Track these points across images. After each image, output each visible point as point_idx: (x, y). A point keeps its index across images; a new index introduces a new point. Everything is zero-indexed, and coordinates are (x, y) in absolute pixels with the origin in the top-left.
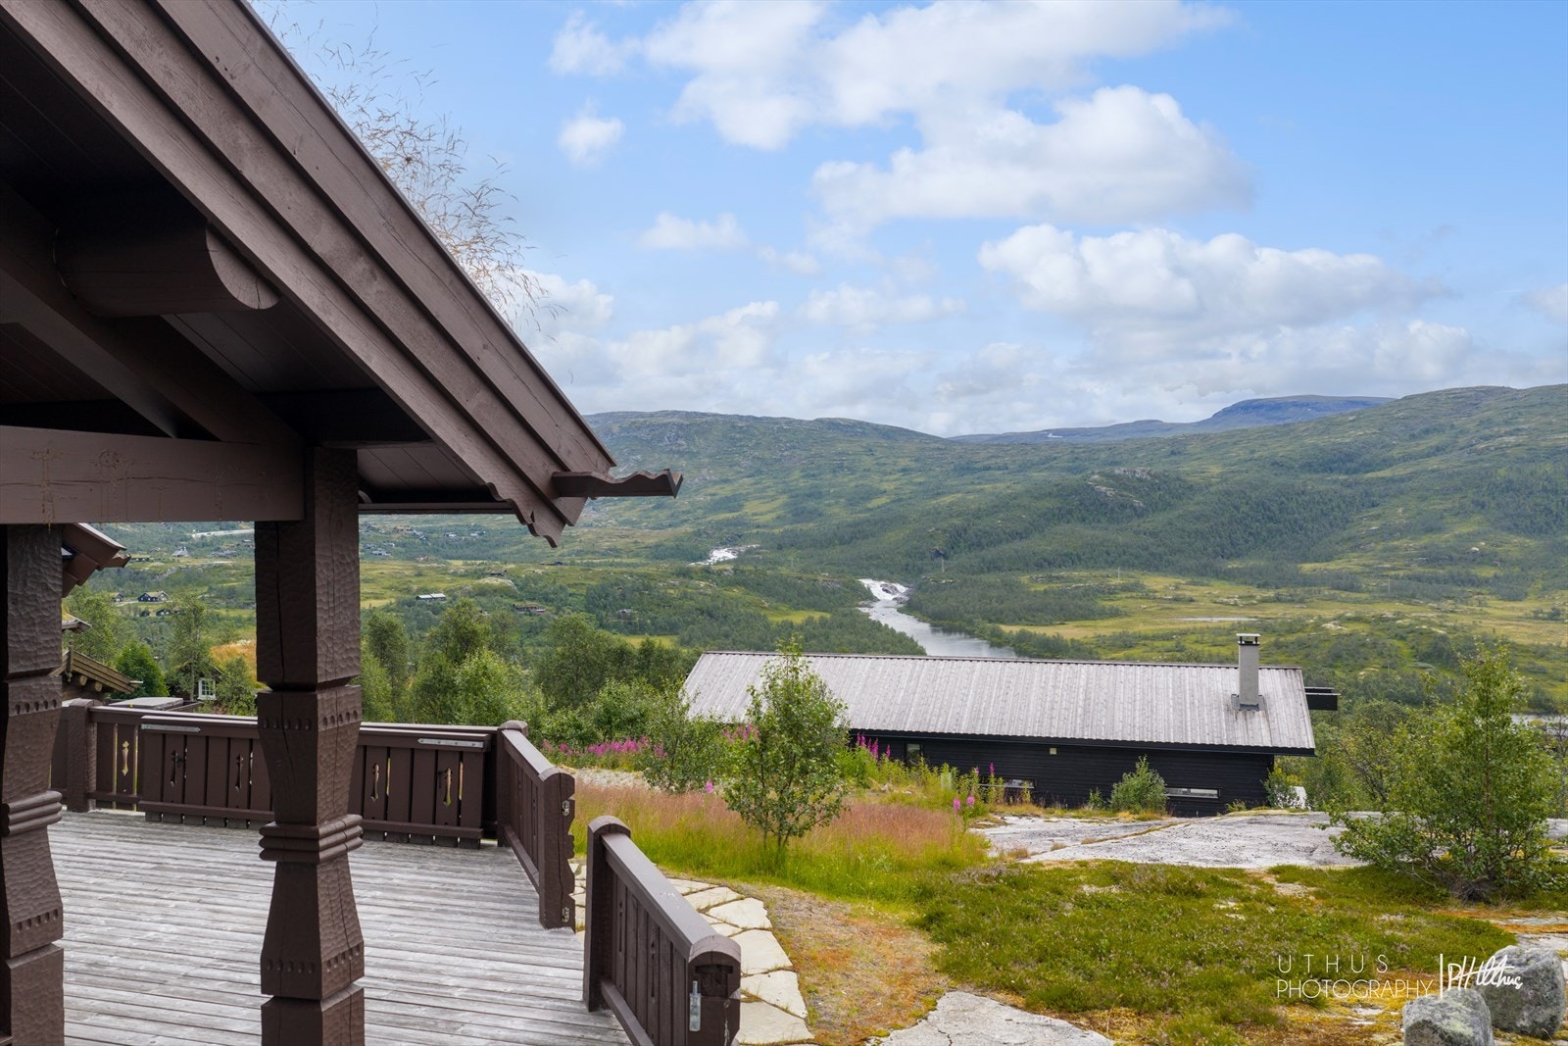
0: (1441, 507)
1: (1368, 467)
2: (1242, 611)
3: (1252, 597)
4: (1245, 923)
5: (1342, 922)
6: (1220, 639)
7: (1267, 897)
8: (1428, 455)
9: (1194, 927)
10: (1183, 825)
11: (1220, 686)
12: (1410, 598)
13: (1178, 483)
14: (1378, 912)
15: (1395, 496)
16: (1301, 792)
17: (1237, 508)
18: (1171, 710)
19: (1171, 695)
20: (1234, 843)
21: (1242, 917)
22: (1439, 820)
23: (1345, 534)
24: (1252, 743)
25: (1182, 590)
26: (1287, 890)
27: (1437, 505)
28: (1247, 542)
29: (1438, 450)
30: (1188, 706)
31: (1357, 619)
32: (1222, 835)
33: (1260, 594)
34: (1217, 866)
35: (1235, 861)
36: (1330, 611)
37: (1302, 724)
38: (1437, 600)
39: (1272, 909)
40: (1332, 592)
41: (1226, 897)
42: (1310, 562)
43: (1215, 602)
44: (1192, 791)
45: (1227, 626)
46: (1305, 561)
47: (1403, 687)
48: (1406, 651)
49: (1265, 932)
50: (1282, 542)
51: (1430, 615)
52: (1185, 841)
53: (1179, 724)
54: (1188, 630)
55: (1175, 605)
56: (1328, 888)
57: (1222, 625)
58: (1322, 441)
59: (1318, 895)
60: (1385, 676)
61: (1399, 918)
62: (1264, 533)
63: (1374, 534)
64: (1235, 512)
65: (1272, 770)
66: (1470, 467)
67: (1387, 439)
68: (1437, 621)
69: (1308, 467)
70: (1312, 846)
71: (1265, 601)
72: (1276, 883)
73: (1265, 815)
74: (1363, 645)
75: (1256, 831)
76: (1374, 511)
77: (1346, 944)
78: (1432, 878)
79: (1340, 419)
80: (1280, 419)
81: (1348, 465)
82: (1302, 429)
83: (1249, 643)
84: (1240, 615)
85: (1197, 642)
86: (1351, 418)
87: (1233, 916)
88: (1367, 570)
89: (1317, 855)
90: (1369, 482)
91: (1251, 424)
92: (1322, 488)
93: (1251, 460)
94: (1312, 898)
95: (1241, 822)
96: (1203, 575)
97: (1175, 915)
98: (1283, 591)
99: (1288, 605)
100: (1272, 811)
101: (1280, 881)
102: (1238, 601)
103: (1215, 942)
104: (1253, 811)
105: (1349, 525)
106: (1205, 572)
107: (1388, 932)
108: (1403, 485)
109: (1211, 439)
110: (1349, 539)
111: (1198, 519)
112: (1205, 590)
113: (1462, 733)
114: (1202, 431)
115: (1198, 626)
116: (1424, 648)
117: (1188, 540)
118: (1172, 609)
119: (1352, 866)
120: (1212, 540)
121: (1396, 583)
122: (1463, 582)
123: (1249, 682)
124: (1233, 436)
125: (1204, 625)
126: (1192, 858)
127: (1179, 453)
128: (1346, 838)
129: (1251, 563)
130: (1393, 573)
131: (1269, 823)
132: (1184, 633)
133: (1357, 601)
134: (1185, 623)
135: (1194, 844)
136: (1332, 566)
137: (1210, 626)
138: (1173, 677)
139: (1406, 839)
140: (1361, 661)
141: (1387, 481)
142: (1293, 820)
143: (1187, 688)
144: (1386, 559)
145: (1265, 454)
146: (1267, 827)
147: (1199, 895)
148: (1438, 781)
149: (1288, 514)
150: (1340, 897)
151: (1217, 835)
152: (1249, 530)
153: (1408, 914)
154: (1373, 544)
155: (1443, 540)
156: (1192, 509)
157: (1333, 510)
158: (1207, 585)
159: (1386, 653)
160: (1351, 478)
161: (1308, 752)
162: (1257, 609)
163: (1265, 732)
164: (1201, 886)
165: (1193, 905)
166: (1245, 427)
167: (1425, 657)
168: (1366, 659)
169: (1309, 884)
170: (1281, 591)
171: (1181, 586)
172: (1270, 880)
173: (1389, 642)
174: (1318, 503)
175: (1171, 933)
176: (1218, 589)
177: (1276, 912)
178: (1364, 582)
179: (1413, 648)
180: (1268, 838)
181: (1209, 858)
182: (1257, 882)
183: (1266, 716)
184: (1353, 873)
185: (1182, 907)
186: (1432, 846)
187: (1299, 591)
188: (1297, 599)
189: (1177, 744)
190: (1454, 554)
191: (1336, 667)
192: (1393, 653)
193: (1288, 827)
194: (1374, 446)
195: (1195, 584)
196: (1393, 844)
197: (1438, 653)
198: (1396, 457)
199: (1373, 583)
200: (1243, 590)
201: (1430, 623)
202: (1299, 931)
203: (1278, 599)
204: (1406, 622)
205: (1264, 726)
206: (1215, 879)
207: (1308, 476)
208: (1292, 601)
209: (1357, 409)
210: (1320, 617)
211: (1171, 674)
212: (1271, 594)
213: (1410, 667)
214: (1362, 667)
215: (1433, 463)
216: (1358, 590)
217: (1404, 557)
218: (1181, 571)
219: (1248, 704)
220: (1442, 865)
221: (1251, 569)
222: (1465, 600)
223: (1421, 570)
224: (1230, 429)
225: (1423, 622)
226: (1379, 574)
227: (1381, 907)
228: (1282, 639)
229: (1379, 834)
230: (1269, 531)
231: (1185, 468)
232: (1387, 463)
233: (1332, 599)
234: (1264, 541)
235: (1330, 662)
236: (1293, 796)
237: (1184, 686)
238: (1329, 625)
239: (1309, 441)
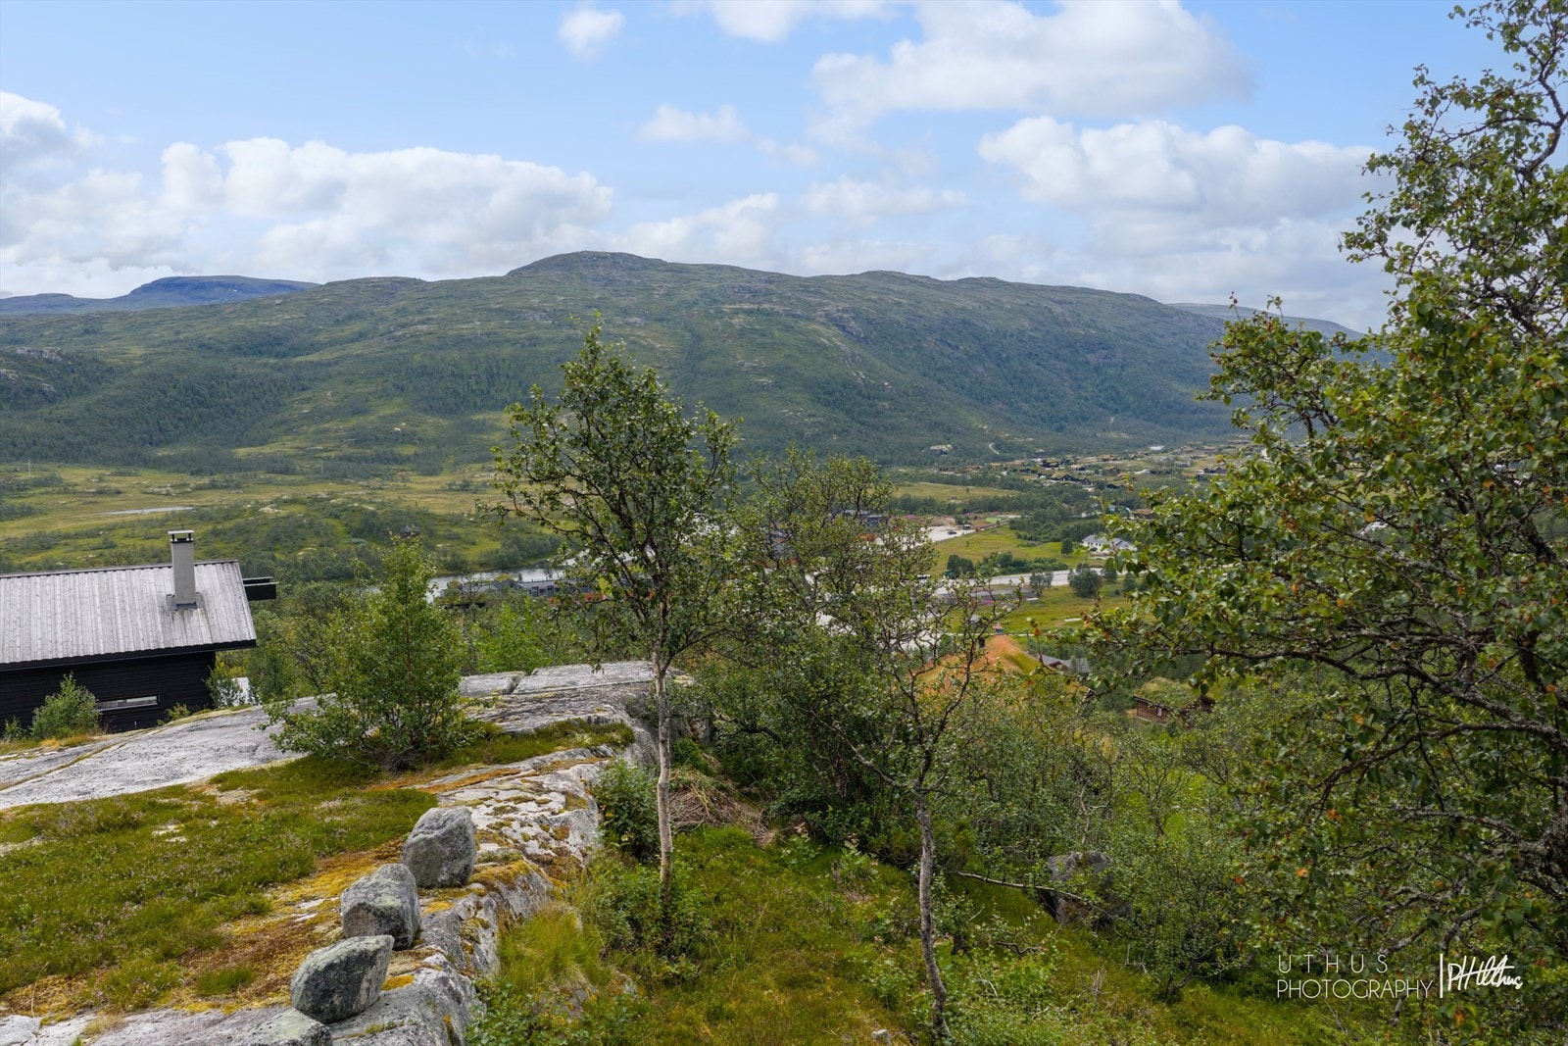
0: (366, 390)
1: (297, 351)
2: (176, 500)
3: (185, 485)
4: (187, 844)
5: (284, 820)
6: (153, 531)
7: (210, 811)
8: (352, 341)
9: (130, 864)
10: (117, 746)
11: (153, 588)
12: (341, 477)
13: (95, 365)
14: (317, 801)
15: (323, 380)
16: (244, 683)
17: (164, 392)
18: (99, 619)
19: (98, 604)
20: (175, 756)
21: (183, 839)
22: (369, 703)
23: (278, 418)
24: (192, 643)
25: (106, 481)
26: (228, 799)
27: (364, 388)
28: (176, 428)
29: (361, 336)
30: (118, 612)
31: (294, 501)
32: (161, 750)
33: (194, 481)
34: (156, 786)
35: (175, 776)
36: (265, 496)
37: (242, 616)
38: (366, 478)
39: (215, 823)
40: (268, 476)
41: (165, 821)
42: (244, 446)
43: (145, 493)
44: (129, 701)
45: (160, 518)
46: (239, 446)
47: (338, 563)
48: (340, 528)
49: (208, 850)
50: (215, 428)
51: (360, 493)
52: (119, 764)
53: (109, 633)
54: (117, 524)
55: (99, 499)
56: (270, 787)
57: (154, 516)
58: (253, 323)
59: (260, 797)
60: (322, 554)
61: (337, 803)
62: (195, 418)
63: (306, 417)
64: (163, 397)
65: (213, 667)
66: (390, 353)
67: (314, 324)
68: (367, 498)
69: (237, 350)
70: (254, 744)
71: (199, 488)
72: (219, 794)
73: (207, 719)
74: (301, 526)
75: (197, 739)
76: (305, 395)
77: (288, 841)
78: (366, 757)
79: (266, 302)
80: (204, 298)
81: (278, 348)
82: (229, 310)
83: (182, 541)
84: (173, 505)
85: (127, 536)
86: (278, 302)
87: (174, 840)
88: (301, 452)
89: (260, 754)
90: (300, 366)
91: (175, 303)
92: (252, 371)
93: (176, 341)
94: (255, 801)
95: (181, 731)
96: (129, 464)
97: (109, 855)
98: (218, 477)
99: (225, 491)
100: (214, 713)
101: (222, 790)
102: (171, 490)
103: (154, 873)
104: (194, 717)
105: (281, 409)
106: (132, 461)
107: (327, 820)
108: (330, 369)
109: (131, 317)
110: (283, 422)
111: (121, 404)
112: (133, 480)
113: (386, 620)
114: (119, 308)
115: (128, 519)
116: (356, 525)
117: (110, 427)
118: (96, 502)
119: (293, 759)
120: (138, 427)
121: (329, 464)
122: (388, 460)
123: (185, 581)
124: (155, 315)
125: (134, 518)
126: (128, 783)
127: (95, 332)
128: (286, 734)
129: (183, 450)
130: (325, 454)
131: (211, 727)
132: (111, 528)
133: (292, 484)
134: (112, 517)
135: (130, 766)
136: (267, 450)
137: (141, 518)
138: (99, 584)
139: (341, 724)
140: (299, 542)
141: (316, 365)
142: (236, 720)
143: (116, 593)
144: (319, 442)
145: (191, 335)
146: (209, 732)
147: (136, 825)
148: (367, 666)
149: (219, 398)
150: (282, 794)
151: (156, 750)
152: (179, 415)
153: (346, 797)
154: (305, 427)
155: (369, 421)
156: (113, 393)
157: (264, 393)
158: (135, 475)
159: (322, 532)
160: (281, 362)
161: (250, 644)
162: (192, 498)
163: (204, 629)
164: (138, 815)
165: (129, 838)
166: (167, 307)
167: (358, 533)
168: (303, 539)
169: (251, 787)
170: (216, 477)
171: (106, 478)
172: (212, 791)
173: (325, 521)
174: (249, 387)
175: (105, 876)
176: (147, 478)
177: (219, 826)
178: (299, 465)
179: (347, 525)
180: (211, 744)
181: (146, 779)
182: (198, 796)
183: (205, 613)
184: (292, 767)
185: (117, 844)
186: (365, 727)
187: (235, 476)
188: (233, 485)
189: (108, 655)
190: (379, 435)
191: (275, 550)
192: (329, 532)
193: (231, 729)
194: (302, 330)
195: (121, 474)
196: (329, 733)
197: (370, 528)
198: (323, 341)
199: (306, 465)
200: (176, 478)
201: (361, 501)
202: (243, 840)
203: (213, 486)
204: (339, 501)
205: (203, 623)
206: (153, 804)
207: (238, 359)
208: (228, 487)
209: (284, 293)
210: (257, 502)
211: (96, 580)
212: (206, 480)
213: (346, 544)
214: (301, 548)
215: (357, 348)
216: (293, 472)
217: (336, 438)
218: (105, 462)
219: (185, 603)
220: (374, 742)
221: (183, 455)
222: (391, 477)
223: (351, 450)
224: (152, 307)
225: (355, 501)
226: (311, 455)
227: (320, 796)
228: (219, 527)
229: (317, 726)
230: (200, 416)
231: (102, 349)
232: (314, 347)
233: (268, 482)
234: (196, 426)
235: (269, 545)
236: (237, 689)
237: (113, 591)
238: (267, 509)
239: (236, 323)
